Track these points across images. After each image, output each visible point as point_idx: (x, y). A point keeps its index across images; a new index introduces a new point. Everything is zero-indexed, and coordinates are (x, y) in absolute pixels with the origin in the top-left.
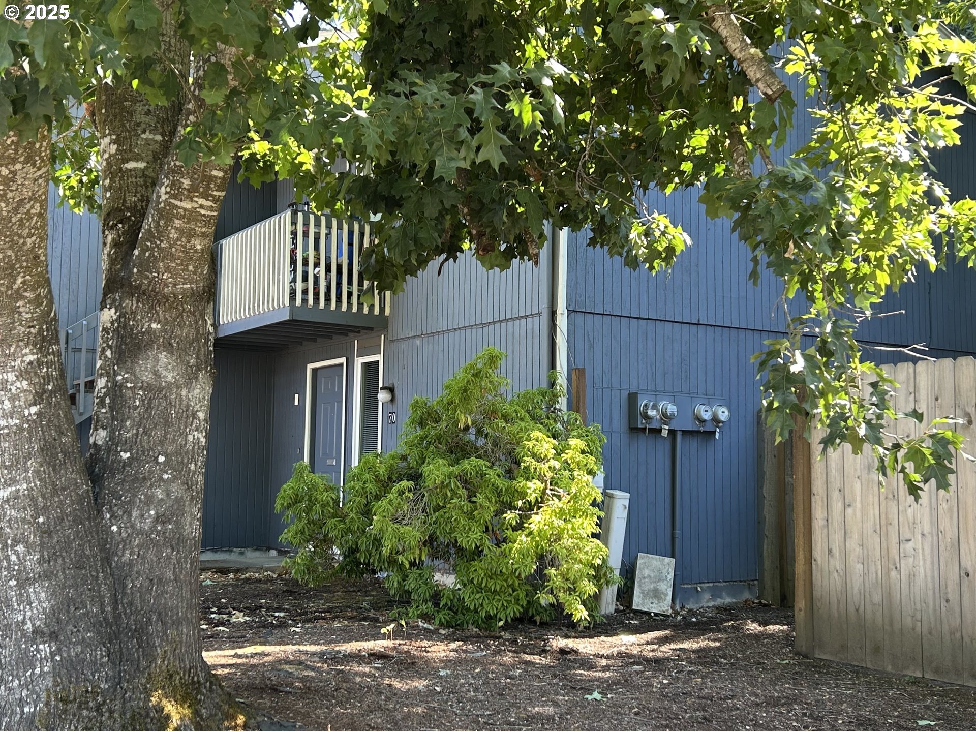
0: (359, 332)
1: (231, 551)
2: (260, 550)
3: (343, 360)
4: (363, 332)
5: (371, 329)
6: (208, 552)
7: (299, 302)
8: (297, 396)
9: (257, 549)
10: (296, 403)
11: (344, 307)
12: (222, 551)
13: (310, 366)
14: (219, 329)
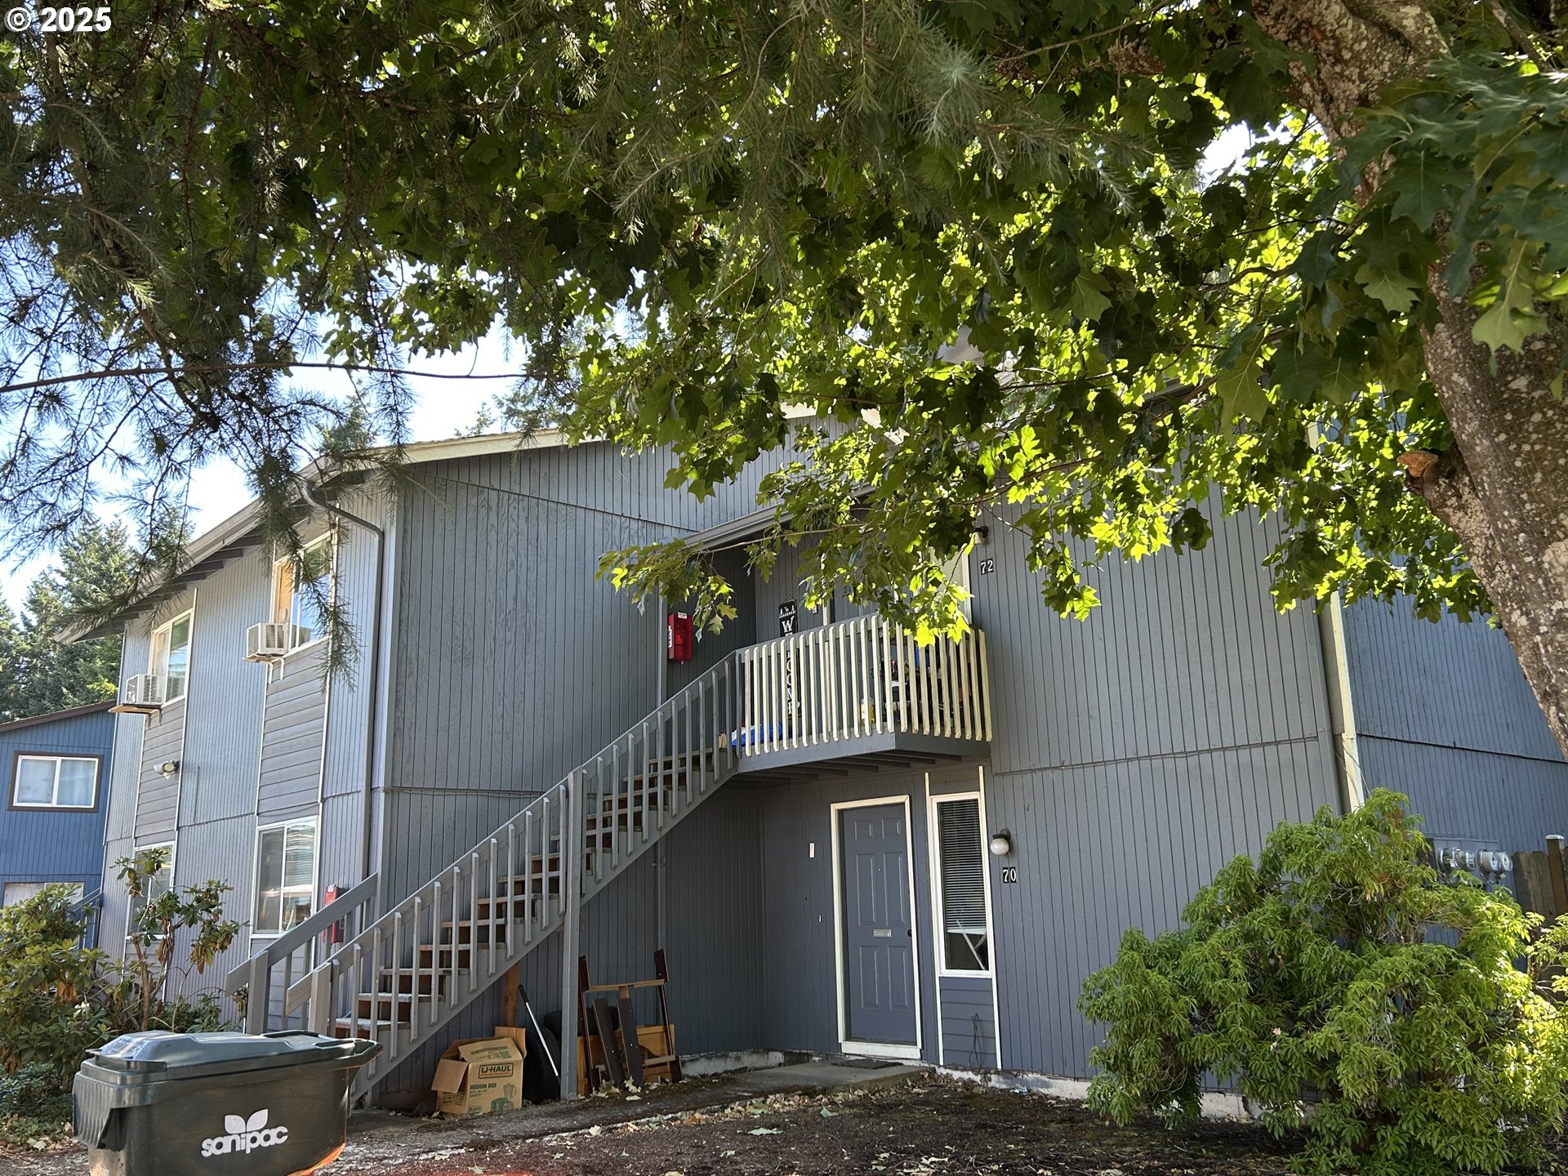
0: (933, 762)
1: (726, 1056)
2: (758, 1053)
3: (905, 799)
4: (939, 761)
5: (958, 758)
6: (703, 1060)
7: (904, 727)
8: (812, 846)
9: (754, 1052)
10: (812, 855)
11: (937, 731)
12: (717, 1057)
13: (835, 807)
14: (741, 762)
